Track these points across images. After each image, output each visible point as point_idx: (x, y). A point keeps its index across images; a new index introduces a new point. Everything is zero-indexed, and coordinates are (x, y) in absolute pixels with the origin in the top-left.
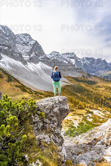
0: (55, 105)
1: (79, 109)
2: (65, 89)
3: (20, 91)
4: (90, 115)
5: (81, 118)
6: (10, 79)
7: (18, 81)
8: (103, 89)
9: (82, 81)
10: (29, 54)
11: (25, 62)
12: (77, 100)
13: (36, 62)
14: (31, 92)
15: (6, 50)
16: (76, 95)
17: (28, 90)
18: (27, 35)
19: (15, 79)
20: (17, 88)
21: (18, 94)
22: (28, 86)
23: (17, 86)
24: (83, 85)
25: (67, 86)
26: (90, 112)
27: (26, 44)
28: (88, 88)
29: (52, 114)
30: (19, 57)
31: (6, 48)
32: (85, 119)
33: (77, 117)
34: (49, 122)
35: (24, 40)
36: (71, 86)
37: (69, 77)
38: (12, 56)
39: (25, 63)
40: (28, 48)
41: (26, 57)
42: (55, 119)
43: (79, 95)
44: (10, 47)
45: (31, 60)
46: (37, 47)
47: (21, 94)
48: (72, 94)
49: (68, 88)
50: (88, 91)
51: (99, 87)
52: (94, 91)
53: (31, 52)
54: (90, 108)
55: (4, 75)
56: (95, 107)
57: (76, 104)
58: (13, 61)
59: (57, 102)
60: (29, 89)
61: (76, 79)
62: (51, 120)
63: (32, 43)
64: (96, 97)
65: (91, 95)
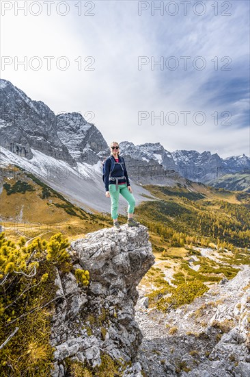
0: (118, 248)
1: (172, 246)
2: (146, 208)
3: (65, 214)
4: (194, 257)
5: (179, 264)
6: (47, 193)
7: (60, 196)
8: (217, 207)
9: (176, 194)
10: (80, 147)
11: (74, 161)
12: (169, 230)
13: (93, 162)
14: (83, 216)
15: (39, 143)
16: (167, 220)
17: (78, 213)
18: (76, 115)
19: (55, 193)
20: (59, 210)
21: (61, 220)
22: (78, 205)
23: (58, 206)
24: (179, 201)
25: (150, 203)
26: (194, 253)
27: (74, 130)
28: (188, 206)
29: (111, 270)
30: (64, 154)
31: (40, 138)
32: (185, 266)
33: (171, 262)
34: (104, 290)
35: (72, 123)
36: (157, 203)
37: (153, 187)
38: (50, 151)
39: (72, 163)
40: (78, 138)
41: (75, 154)
42: (119, 281)
43: (172, 219)
44: (46, 137)
45: (84, 158)
46: (93, 136)
47: (65, 220)
48: (158, 218)
49: (150, 207)
50: (188, 212)
51: (209, 203)
52: (200, 212)
53: (84, 144)
54: (194, 244)
55: (37, 187)
56: (203, 241)
57: (166, 236)
58: (52, 161)
59: (123, 240)
60: (81, 210)
61: (167, 191)
62: (108, 285)
63: (85, 128)
64: (203, 224)
65: (194, 219)
